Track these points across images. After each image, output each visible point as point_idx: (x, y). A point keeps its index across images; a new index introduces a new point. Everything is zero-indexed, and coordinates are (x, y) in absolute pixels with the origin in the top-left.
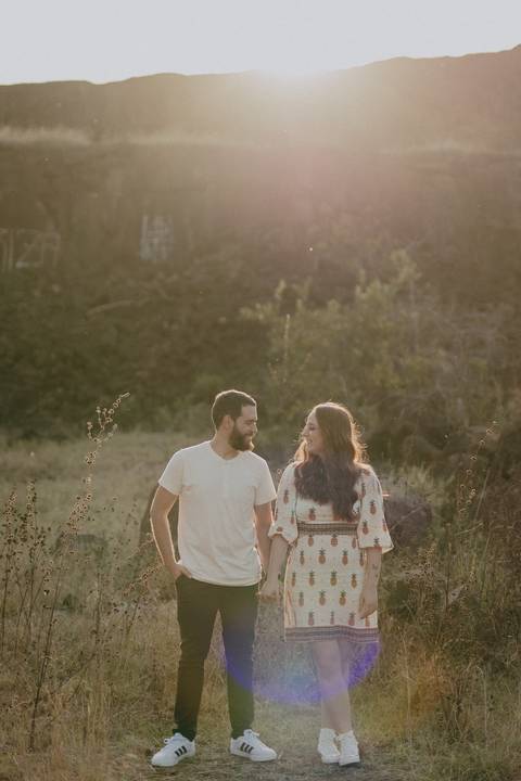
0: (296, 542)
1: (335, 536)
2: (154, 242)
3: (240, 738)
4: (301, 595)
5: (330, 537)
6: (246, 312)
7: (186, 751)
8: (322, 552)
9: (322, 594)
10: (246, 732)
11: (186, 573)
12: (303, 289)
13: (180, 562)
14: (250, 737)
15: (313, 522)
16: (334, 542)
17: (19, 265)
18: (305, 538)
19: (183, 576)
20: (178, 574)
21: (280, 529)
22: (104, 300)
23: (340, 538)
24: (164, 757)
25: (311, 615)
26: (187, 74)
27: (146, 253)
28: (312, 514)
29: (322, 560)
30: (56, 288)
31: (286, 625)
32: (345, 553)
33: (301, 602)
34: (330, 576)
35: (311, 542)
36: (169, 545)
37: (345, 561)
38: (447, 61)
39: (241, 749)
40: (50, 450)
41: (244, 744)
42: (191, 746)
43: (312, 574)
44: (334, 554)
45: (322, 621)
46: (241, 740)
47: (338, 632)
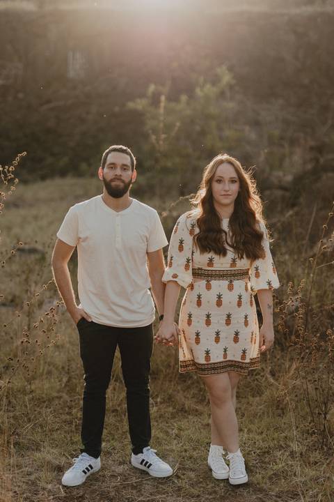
0: (192, 286)
1: (231, 282)
2: (76, 68)
3: (140, 455)
4: (198, 334)
5: (226, 283)
6: (131, 105)
7: (92, 468)
8: (219, 297)
9: (218, 333)
10: (145, 450)
11: (85, 316)
12: (165, 89)
13: (80, 307)
14: (149, 454)
15: (210, 269)
16: (231, 288)
18: (202, 283)
19: (83, 319)
20: (80, 318)
21: (175, 276)
22: (49, 101)
23: (236, 283)
24: (73, 476)
25: (207, 353)
27: (71, 74)
28: (211, 262)
29: (219, 303)
30: (21, 95)
31: (181, 358)
32: (240, 297)
33: (198, 341)
34: (225, 317)
35: (208, 287)
36: (69, 291)
37: (239, 304)
39: (141, 463)
41: (143, 460)
42: (97, 463)
43: (208, 316)
44: (230, 298)
45: (217, 357)
46: (141, 457)
47: (231, 366)
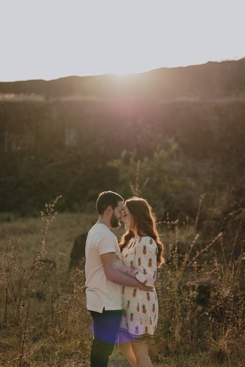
2: (71, 138)
6: (110, 164)
12: (133, 154)
17: (19, 148)
26: (81, 76)
27: (67, 143)
30: (33, 157)
38: (181, 68)
40: (32, 221)
